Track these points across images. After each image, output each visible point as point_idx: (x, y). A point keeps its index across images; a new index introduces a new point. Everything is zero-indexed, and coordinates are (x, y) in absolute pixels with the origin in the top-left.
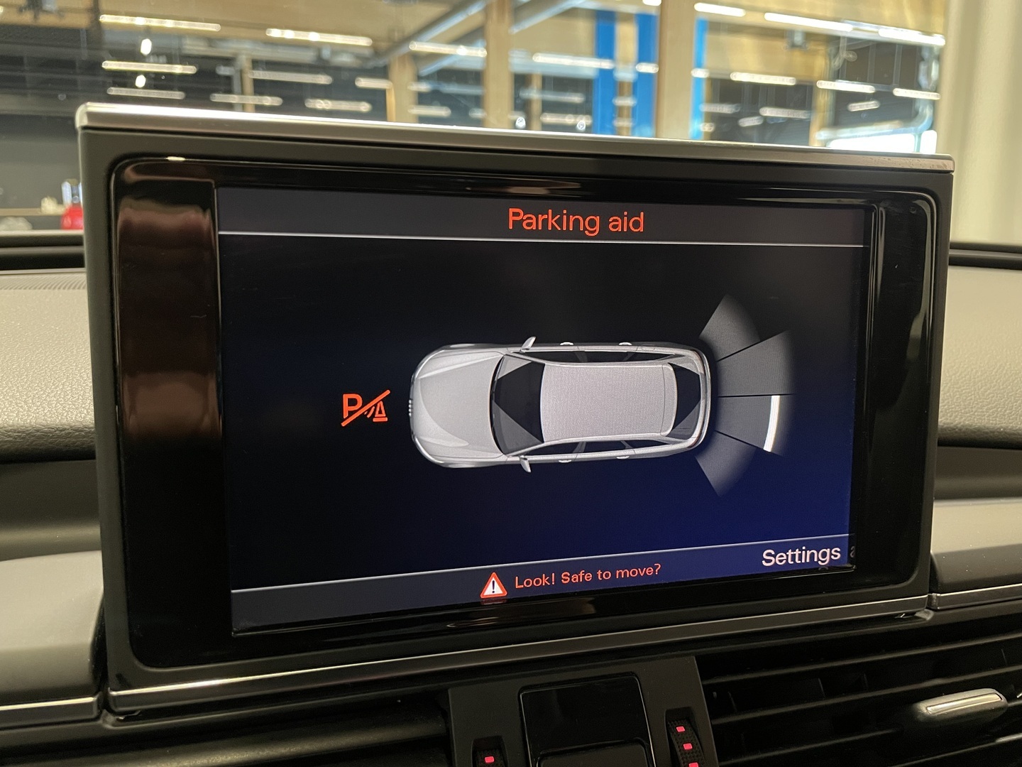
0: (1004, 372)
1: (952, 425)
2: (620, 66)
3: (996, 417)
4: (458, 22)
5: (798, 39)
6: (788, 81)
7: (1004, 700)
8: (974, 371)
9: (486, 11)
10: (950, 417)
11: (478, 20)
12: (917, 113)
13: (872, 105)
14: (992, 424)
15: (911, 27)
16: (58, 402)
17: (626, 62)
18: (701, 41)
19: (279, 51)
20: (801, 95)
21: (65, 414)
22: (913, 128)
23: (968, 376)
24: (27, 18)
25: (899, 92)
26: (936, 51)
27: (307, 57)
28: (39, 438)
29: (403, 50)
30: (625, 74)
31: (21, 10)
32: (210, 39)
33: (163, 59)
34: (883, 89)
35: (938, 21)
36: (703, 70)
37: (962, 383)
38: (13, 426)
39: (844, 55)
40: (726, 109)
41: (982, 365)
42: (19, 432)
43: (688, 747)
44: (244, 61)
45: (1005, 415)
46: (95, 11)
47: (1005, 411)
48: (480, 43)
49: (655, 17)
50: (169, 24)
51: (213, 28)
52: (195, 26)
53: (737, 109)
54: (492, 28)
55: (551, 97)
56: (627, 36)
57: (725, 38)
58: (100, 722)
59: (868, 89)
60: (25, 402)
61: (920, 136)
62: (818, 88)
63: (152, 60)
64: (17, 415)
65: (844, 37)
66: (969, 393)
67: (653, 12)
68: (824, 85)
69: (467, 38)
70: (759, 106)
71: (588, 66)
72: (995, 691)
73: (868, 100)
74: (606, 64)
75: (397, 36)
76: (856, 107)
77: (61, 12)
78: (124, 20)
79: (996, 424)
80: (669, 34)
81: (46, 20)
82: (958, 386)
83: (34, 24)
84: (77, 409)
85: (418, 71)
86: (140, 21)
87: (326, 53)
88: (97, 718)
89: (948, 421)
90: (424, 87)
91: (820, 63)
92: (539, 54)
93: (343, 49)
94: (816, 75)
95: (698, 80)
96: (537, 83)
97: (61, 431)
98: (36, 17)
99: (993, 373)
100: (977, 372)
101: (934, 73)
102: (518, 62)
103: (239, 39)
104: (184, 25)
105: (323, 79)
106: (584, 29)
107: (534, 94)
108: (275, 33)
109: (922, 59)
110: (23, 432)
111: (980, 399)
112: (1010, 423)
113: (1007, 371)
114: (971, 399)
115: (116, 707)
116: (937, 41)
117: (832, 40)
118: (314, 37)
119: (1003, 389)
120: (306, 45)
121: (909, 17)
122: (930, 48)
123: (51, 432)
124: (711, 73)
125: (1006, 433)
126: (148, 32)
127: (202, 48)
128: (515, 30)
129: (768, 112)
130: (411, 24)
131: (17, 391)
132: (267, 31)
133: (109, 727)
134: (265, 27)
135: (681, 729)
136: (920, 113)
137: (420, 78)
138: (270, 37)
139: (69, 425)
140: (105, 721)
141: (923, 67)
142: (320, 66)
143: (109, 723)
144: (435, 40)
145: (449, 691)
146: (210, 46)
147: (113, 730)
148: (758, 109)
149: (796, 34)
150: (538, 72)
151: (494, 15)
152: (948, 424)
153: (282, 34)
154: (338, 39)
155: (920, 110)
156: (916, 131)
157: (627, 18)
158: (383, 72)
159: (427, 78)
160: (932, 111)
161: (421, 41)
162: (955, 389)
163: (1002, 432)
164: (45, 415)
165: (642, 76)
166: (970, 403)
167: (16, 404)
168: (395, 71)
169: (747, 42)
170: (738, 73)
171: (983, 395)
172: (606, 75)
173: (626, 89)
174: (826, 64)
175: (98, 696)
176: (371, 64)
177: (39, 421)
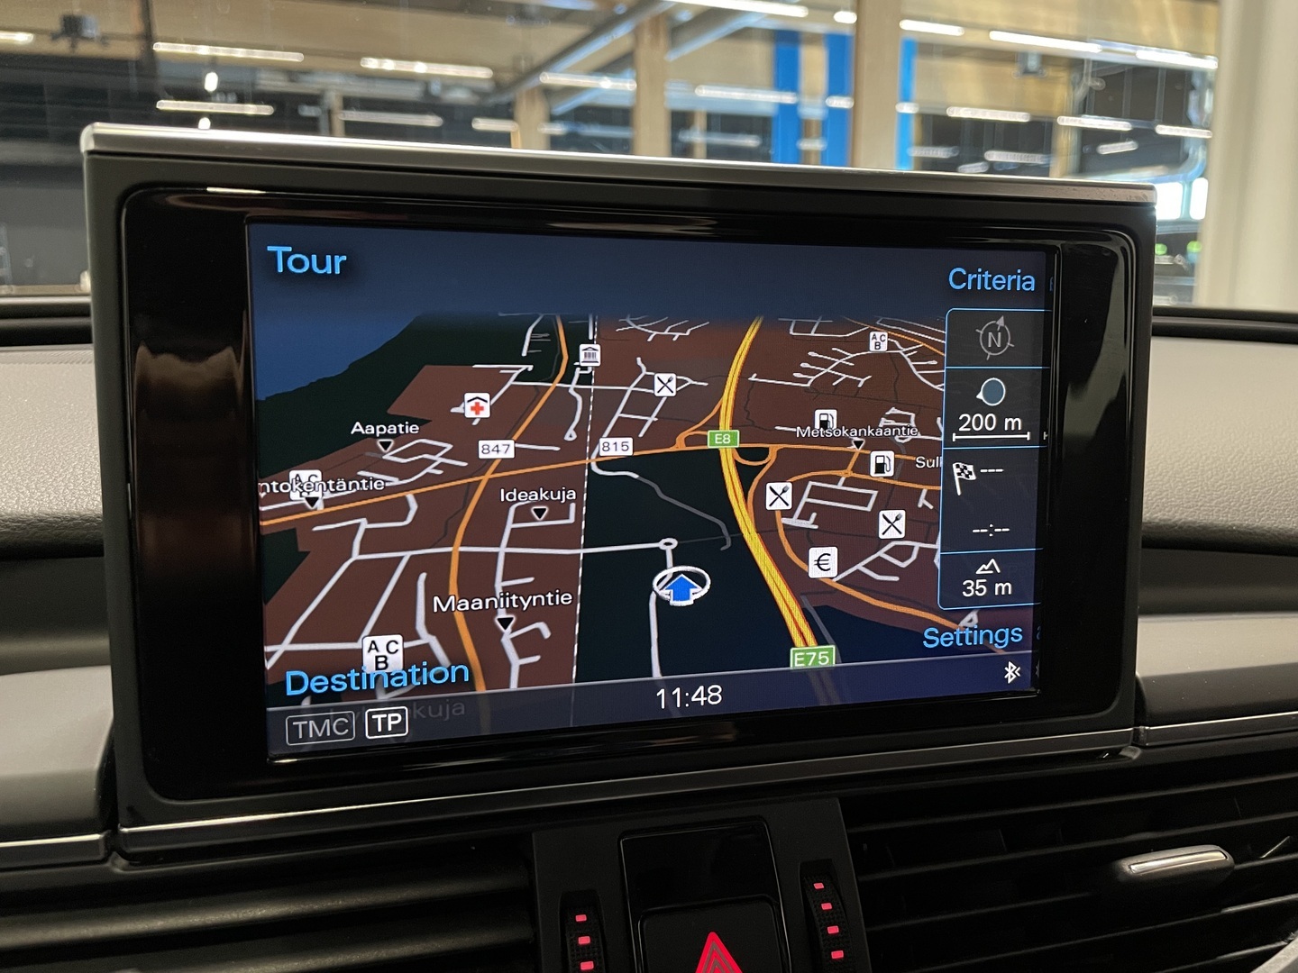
0: (1243, 459)
1: (1169, 523)
2: (806, 100)
3: (1228, 512)
4: (602, 47)
5: (1033, 63)
6: (1021, 117)
7: (1230, 858)
8: (1204, 457)
9: (636, 33)
10: (1169, 511)
11: (626, 45)
12: (1187, 156)
13: (1128, 146)
14: (1222, 521)
15: (1177, 47)
16: (67, 487)
17: (813, 94)
18: (908, 67)
19: (377, 85)
20: (1037, 135)
21: (74, 502)
22: (1181, 175)
23: (1195, 464)
24: (62, 47)
25: (1163, 130)
26: (1210, 77)
27: (412, 93)
28: (42, 529)
29: (532, 84)
30: (813, 110)
31: (55, 37)
32: (291, 73)
33: (232, 97)
34: (1142, 125)
35: (1210, 38)
36: (912, 104)
37: (1186, 471)
38: (11, 514)
39: (1090, 82)
40: (941, 153)
41: (1215, 451)
42: (18, 522)
43: (827, 906)
44: (333, 99)
45: (1239, 511)
46: (148, 37)
47: (1240, 505)
48: (628, 73)
49: (850, 37)
50: (240, 53)
51: (293, 57)
52: (272, 55)
53: (954, 153)
54: (643, 54)
55: (719, 139)
56: (814, 62)
57: (938, 63)
58: (108, 865)
59: (1122, 126)
60: (28, 488)
61: (1190, 184)
62: (1059, 125)
63: (218, 98)
64: (17, 502)
65: (1088, 61)
66: (1195, 483)
67: (848, 32)
68: (1065, 121)
69: (613, 67)
70: (984, 148)
71: (765, 100)
72: (1218, 848)
73: (1124, 141)
74: (788, 98)
75: (523, 65)
76: (1106, 149)
77: (104, 39)
78: (183, 49)
79: (1227, 521)
80: (866, 59)
81: (86, 49)
82: (1181, 475)
83: (73, 55)
84: (89, 495)
85: (551, 108)
86: (204, 51)
87: (435, 88)
88: (104, 860)
89: (1165, 517)
90: (558, 129)
91: (1062, 92)
92: (703, 87)
93: (457, 82)
94: (1056, 108)
95: (905, 116)
96: (700, 123)
97: (69, 521)
98: (73, 46)
99: (1229, 460)
100: (1207, 458)
101: (1208, 105)
102: (677, 96)
103: (327, 72)
104: (258, 55)
105: (432, 121)
106: (759, 55)
107: (697, 136)
108: (372, 64)
109: (1193, 88)
110: (23, 522)
111: (1209, 491)
112: (1245, 520)
113: (1246, 457)
114: (1197, 491)
115: (126, 846)
116: (1209, 64)
117: (1075, 64)
118: (420, 68)
119: (1239, 479)
120: (409, 79)
121: (1174, 34)
122: (1203, 74)
123: (56, 522)
124: (921, 108)
125: (1239, 532)
126: (213, 64)
127: (280, 83)
128: (672, 57)
129: (994, 156)
130: (542, 51)
131: (18, 475)
132: (362, 62)
133: (118, 871)
134: (359, 56)
135: (819, 886)
136: (1190, 156)
137: (553, 119)
138: (367, 69)
139: (79, 514)
140: (114, 864)
141: (1193, 98)
142: (428, 104)
143: (119, 867)
144: (572, 71)
145: (533, 835)
146: (292, 81)
147: (123, 875)
148: (983, 153)
149: (1030, 58)
150: (702, 109)
151: (647, 37)
152: (1164, 520)
153: (381, 65)
154: (451, 70)
155: (1191, 152)
156: (1185, 178)
157: (814, 39)
158: (506, 112)
159: (561, 118)
160: (1205, 153)
161: (555, 72)
162: (1178, 479)
163: (1234, 531)
164: (51, 502)
165: (834, 113)
166: (1195, 495)
167: (17, 489)
168: (522, 110)
169: (966, 67)
170: (956, 108)
171: (1213, 486)
172: (788, 111)
173: (814, 129)
174: (1068, 95)
175: (105, 833)
176: (491, 101)
177: (43, 509)
